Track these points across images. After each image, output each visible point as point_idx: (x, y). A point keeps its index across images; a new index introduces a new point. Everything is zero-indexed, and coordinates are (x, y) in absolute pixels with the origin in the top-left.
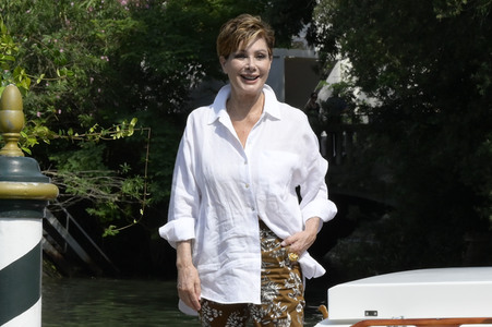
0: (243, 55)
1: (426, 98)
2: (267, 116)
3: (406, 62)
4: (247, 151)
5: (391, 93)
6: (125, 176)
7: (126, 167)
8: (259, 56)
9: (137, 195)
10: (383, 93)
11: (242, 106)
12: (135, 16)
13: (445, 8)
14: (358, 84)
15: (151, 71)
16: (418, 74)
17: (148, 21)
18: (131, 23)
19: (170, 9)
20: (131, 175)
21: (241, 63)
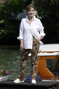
0: (30, 11)
1: (48, 17)
2: (34, 20)
3: (45, 12)
4: (31, 25)
5: (43, 16)
6: (2, 29)
7: (2, 28)
8: (33, 11)
9: (4, 32)
10: (42, 17)
11: (30, 18)
12: (4, 5)
13: (51, 4)
14: (38, 15)
15: (6, 13)
16: (47, 14)
17: (6, 5)
18: (3, 6)
19: (9, 3)
20: (3, 29)
21: (30, 12)
